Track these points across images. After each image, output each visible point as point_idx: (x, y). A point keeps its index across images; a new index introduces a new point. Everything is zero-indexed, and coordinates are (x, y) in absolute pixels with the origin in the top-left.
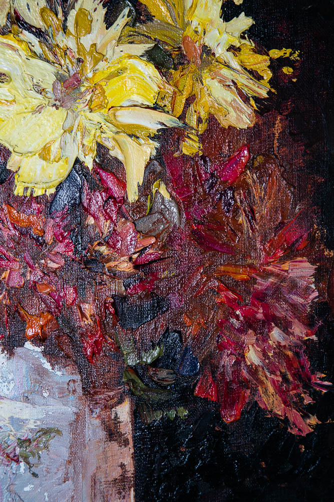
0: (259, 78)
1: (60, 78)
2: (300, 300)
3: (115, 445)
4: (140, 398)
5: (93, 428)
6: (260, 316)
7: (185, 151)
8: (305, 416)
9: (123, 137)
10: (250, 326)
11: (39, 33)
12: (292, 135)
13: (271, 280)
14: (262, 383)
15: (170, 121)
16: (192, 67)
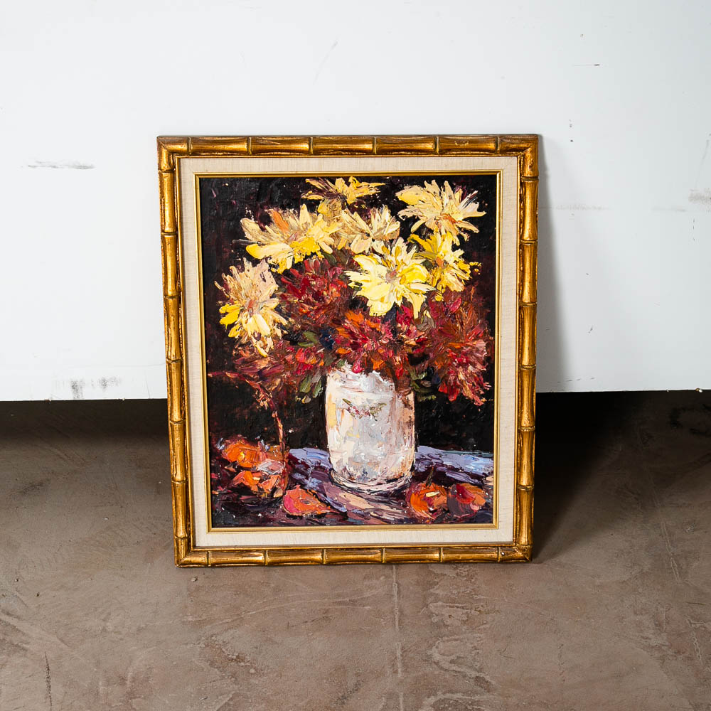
0: (466, 273)
1: (389, 272)
2: (480, 356)
3: (407, 409)
4: (417, 392)
5: (399, 404)
6: (464, 361)
7: (437, 299)
8: (481, 398)
9: (413, 294)
10: (460, 365)
11: (381, 255)
12: (477, 294)
13: (469, 348)
14: (465, 386)
15: (431, 288)
16: (440, 268)
